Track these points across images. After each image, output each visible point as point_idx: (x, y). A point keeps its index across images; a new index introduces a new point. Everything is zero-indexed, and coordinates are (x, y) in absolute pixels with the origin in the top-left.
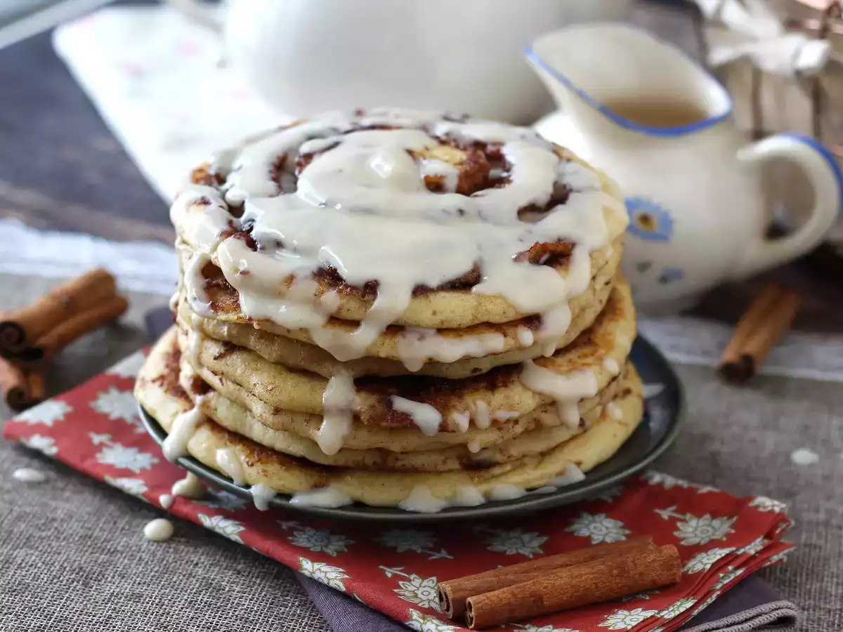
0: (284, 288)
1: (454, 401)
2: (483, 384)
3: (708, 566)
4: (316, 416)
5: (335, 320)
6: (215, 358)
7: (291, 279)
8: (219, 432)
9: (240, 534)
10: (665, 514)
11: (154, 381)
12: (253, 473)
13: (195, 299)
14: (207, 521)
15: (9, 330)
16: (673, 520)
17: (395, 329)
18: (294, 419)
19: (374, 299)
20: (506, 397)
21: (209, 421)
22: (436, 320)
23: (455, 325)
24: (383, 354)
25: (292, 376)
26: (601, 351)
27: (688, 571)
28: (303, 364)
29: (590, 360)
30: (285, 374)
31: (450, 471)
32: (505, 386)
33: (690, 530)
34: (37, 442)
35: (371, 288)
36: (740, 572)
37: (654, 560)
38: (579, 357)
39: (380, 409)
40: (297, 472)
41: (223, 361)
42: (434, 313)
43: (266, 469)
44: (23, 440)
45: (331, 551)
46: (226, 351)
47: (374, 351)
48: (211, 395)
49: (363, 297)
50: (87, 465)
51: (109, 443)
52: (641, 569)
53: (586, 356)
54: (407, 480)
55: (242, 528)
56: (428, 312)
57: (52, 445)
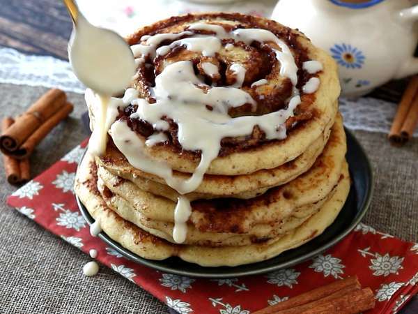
1: (247, 214)
2: (262, 202)
3: (390, 298)
4: (171, 223)
6: (114, 186)
8: (120, 220)
9: (133, 278)
10: (364, 253)
11: (84, 183)
14: (115, 268)
15: (7, 140)
16: (369, 257)
18: (159, 224)
19: (200, 161)
20: (276, 208)
21: (112, 211)
23: (246, 173)
24: (206, 191)
25: (156, 200)
26: (328, 170)
27: (378, 299)
28: (162, 194)
29: (321, 177)
30: (152, 198)
31: (246, 246)
32: (275, 201)
33: (378, 264)
34: (25, 210)
36: (407, 298)
37: (360, 300)
38: (316, 176)
40: (161, 247)
41: (119, 188)
42: (234, 167)
43: (145, 246)
44: (17, 209)
45: (183, 288)
46: (120, 182)
48: (113, 199)
49: (193, 159)
50: (51, 227)
51: (63, 210)
52: (353, 305)
53: (319, 175)
54: (222, 252)
55: (135, 275)
56: (230, 167)
57: (33, 213)
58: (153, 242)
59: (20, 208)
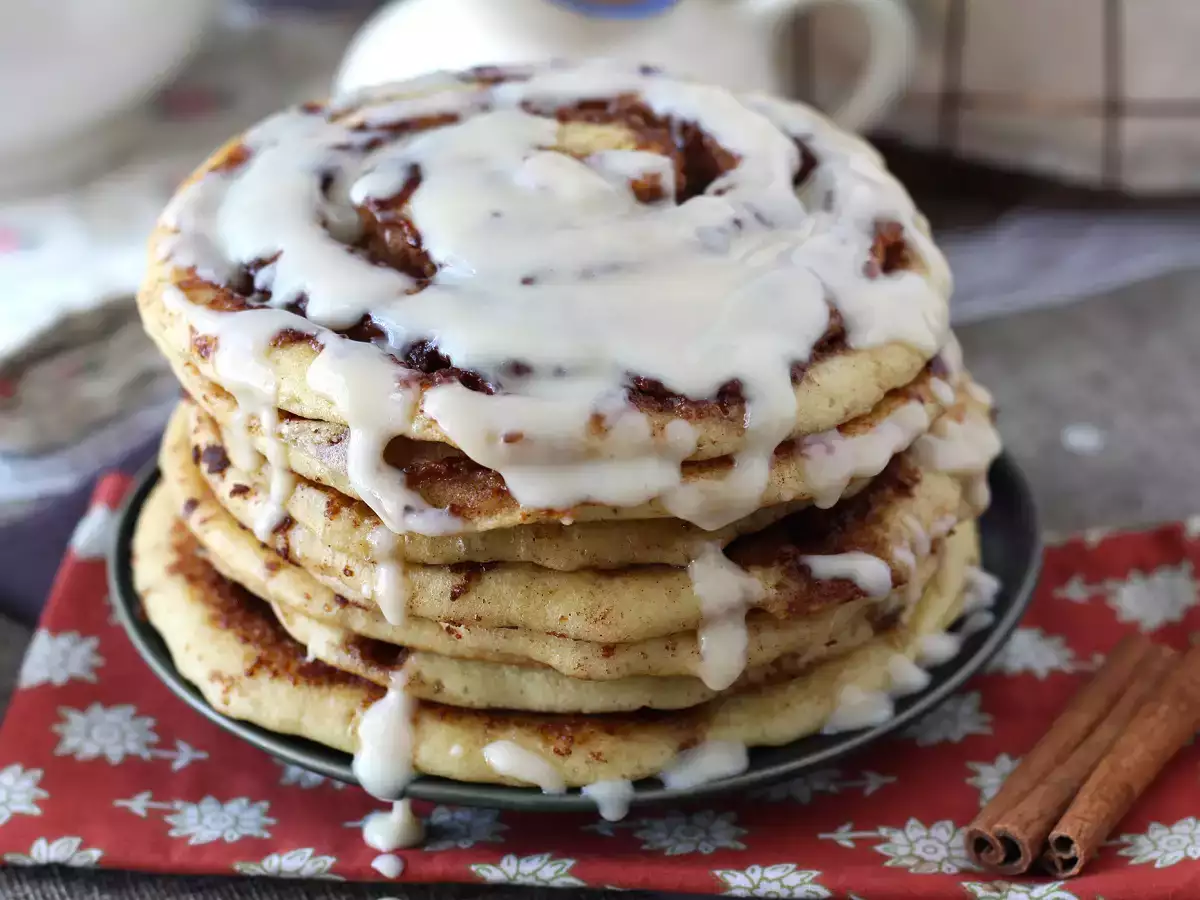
0: (596, 442)
4: (688, 633)
5: (693, 466)
6: (454, 597)
7: (598, 421)
8: (460, 718)
9: (572, 872)
12: (577, 765)
13: (408, 509)
14: (493, 873)
17: (788, 449)
18: (647, 652)
19: (743, 411)
21: (429, 707)
22: (836, 414)
23: (861, 410)
31: (865, 645)
35: (731, 394)
39: (794, 587)
41: (473, 597)
42: (832, 402)
43: (596, 750)
46: (468, 578)
47: (773, 496)
48: (412, 661)
49: (726, 412)
55: (570, 863)
56: (824, 405)
57: (82, 847)
58: (610, 732)
59: (26, 851)
